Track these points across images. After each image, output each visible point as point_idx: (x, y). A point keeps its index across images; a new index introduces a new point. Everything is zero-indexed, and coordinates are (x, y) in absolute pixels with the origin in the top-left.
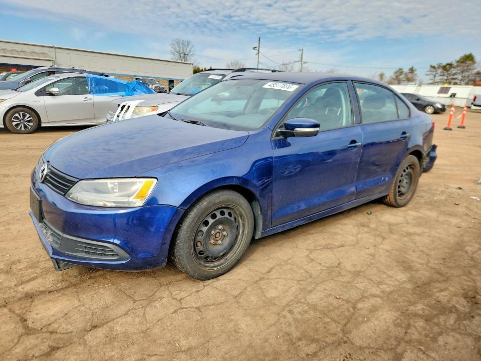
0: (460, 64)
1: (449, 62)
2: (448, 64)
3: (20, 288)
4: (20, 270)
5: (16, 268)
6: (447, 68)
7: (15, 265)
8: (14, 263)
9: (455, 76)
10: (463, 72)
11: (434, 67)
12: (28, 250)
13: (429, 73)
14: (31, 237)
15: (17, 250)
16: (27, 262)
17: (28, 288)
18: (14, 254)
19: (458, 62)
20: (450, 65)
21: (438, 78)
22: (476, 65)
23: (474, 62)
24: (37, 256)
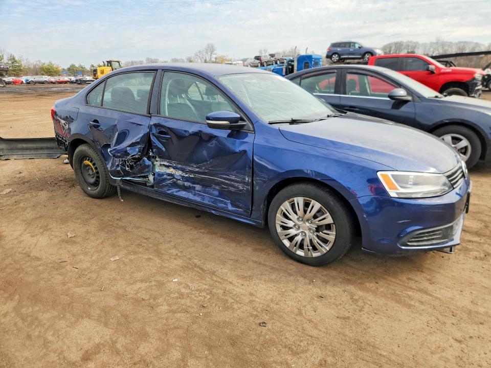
3: (482, 241)
4: (477, 251)
5: (480, 254)
7: (480, 257)
8: (481, 259)
12: (464, 264)
14: (453, 276)
15: (473, 270)
16: (469, 254)
17: (476, 239)
18: (477, 267)
24: (459, 255)
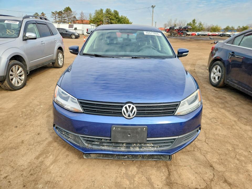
0: (65, 12)
1: (60, 11)
2: (60, 12)
6: (60, 13)
9: (65, 19)
10: (68, 16)
11: (53, 13)
13: (52, 16)
19: (64, 11)
20: (61, 12)
21: (58, 19)
22: (72, 13)
23: (71, 11)
